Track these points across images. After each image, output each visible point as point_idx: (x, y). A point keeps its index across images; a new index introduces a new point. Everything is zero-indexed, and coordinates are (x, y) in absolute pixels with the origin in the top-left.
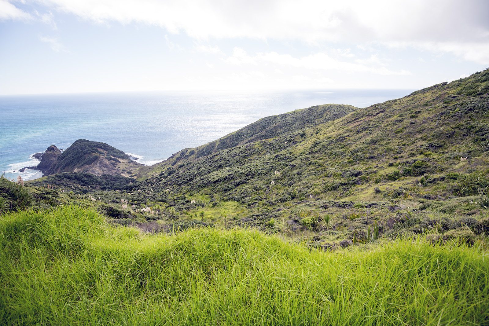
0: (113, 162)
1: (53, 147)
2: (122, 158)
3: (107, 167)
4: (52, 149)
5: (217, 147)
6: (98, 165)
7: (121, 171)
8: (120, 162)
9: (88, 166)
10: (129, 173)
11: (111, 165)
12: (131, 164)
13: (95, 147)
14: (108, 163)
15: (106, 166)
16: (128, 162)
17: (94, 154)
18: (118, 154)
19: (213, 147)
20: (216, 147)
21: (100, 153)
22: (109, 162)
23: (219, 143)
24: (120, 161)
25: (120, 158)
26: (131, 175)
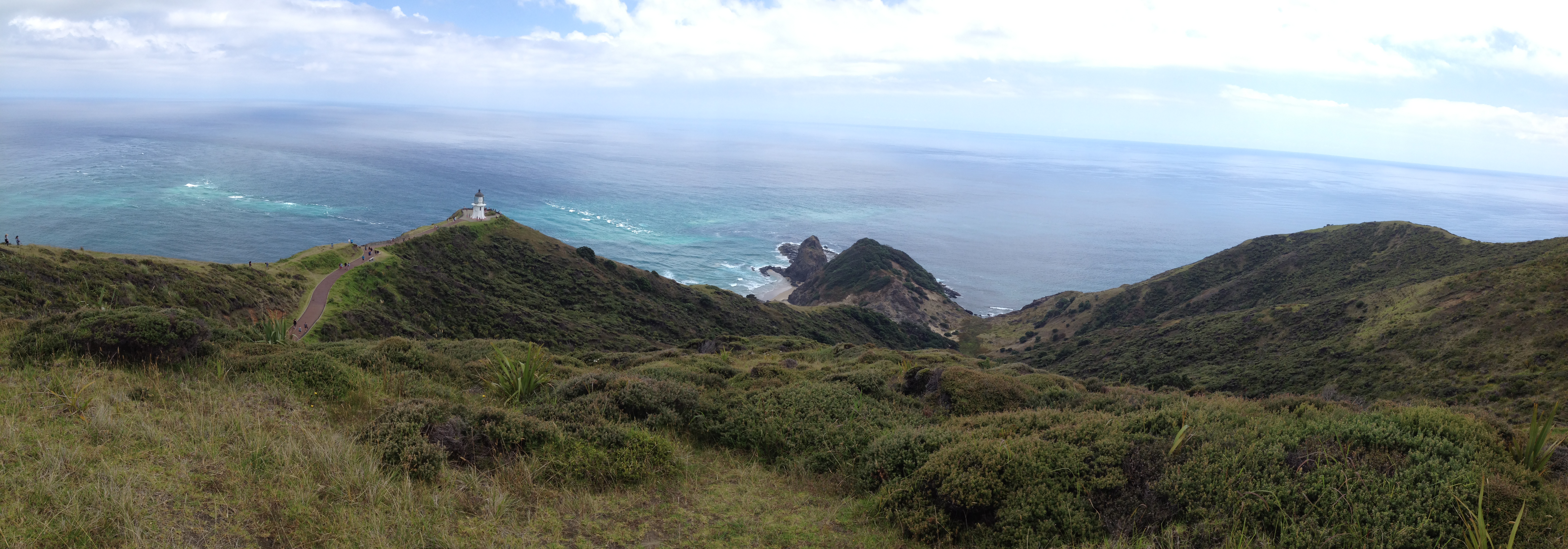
0: (916, 295)
1: (814, 239)
2: (932, 290)
3: (904, 305)
4: (812, 243)
5: (1144, 298)
6: (890, 297)
7: (928, 319)
8: (927, 299)
9: (869, 294)
10: (944, 326)
11: (912, 303)
12: (948, 307)
13: (888, 257)
14: (907, 296)
15: (903, 302)
16: (941, 300)
17: (886, 274)
18: (925, 281)
19: (1133, 298)
20: (1141, 300)
21: (896, 272)
22: (910, 294)
23: (1148, 290)
24: (928, 296)
25: (927, 288)
26: (947, 331)
